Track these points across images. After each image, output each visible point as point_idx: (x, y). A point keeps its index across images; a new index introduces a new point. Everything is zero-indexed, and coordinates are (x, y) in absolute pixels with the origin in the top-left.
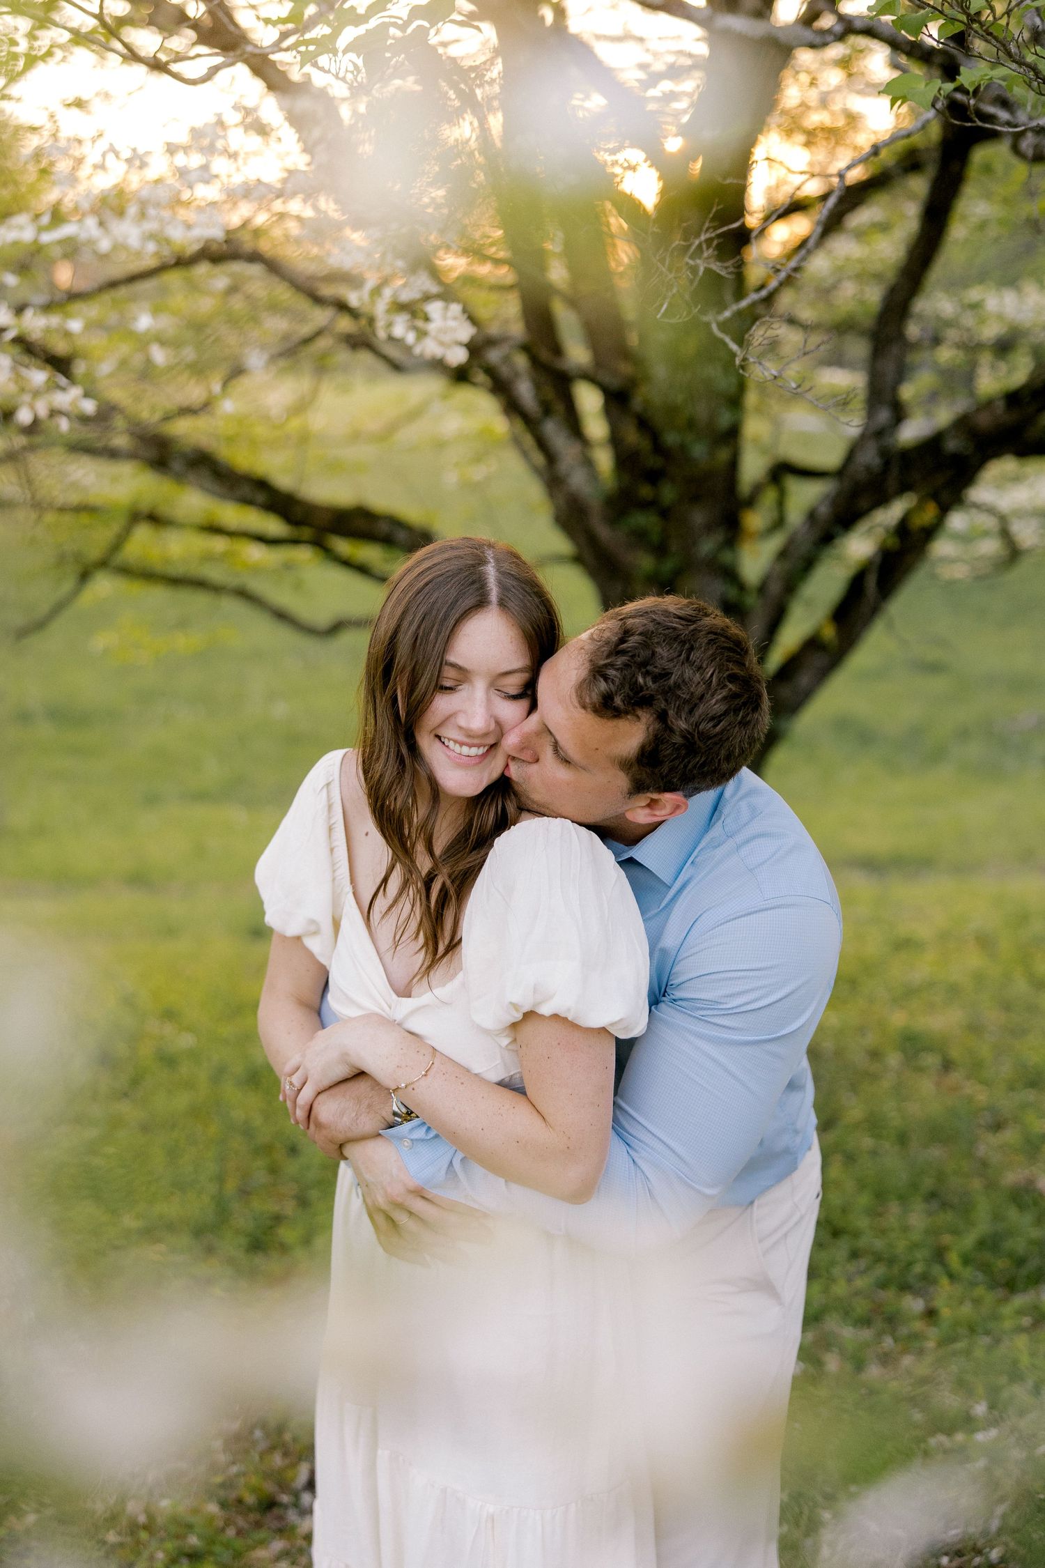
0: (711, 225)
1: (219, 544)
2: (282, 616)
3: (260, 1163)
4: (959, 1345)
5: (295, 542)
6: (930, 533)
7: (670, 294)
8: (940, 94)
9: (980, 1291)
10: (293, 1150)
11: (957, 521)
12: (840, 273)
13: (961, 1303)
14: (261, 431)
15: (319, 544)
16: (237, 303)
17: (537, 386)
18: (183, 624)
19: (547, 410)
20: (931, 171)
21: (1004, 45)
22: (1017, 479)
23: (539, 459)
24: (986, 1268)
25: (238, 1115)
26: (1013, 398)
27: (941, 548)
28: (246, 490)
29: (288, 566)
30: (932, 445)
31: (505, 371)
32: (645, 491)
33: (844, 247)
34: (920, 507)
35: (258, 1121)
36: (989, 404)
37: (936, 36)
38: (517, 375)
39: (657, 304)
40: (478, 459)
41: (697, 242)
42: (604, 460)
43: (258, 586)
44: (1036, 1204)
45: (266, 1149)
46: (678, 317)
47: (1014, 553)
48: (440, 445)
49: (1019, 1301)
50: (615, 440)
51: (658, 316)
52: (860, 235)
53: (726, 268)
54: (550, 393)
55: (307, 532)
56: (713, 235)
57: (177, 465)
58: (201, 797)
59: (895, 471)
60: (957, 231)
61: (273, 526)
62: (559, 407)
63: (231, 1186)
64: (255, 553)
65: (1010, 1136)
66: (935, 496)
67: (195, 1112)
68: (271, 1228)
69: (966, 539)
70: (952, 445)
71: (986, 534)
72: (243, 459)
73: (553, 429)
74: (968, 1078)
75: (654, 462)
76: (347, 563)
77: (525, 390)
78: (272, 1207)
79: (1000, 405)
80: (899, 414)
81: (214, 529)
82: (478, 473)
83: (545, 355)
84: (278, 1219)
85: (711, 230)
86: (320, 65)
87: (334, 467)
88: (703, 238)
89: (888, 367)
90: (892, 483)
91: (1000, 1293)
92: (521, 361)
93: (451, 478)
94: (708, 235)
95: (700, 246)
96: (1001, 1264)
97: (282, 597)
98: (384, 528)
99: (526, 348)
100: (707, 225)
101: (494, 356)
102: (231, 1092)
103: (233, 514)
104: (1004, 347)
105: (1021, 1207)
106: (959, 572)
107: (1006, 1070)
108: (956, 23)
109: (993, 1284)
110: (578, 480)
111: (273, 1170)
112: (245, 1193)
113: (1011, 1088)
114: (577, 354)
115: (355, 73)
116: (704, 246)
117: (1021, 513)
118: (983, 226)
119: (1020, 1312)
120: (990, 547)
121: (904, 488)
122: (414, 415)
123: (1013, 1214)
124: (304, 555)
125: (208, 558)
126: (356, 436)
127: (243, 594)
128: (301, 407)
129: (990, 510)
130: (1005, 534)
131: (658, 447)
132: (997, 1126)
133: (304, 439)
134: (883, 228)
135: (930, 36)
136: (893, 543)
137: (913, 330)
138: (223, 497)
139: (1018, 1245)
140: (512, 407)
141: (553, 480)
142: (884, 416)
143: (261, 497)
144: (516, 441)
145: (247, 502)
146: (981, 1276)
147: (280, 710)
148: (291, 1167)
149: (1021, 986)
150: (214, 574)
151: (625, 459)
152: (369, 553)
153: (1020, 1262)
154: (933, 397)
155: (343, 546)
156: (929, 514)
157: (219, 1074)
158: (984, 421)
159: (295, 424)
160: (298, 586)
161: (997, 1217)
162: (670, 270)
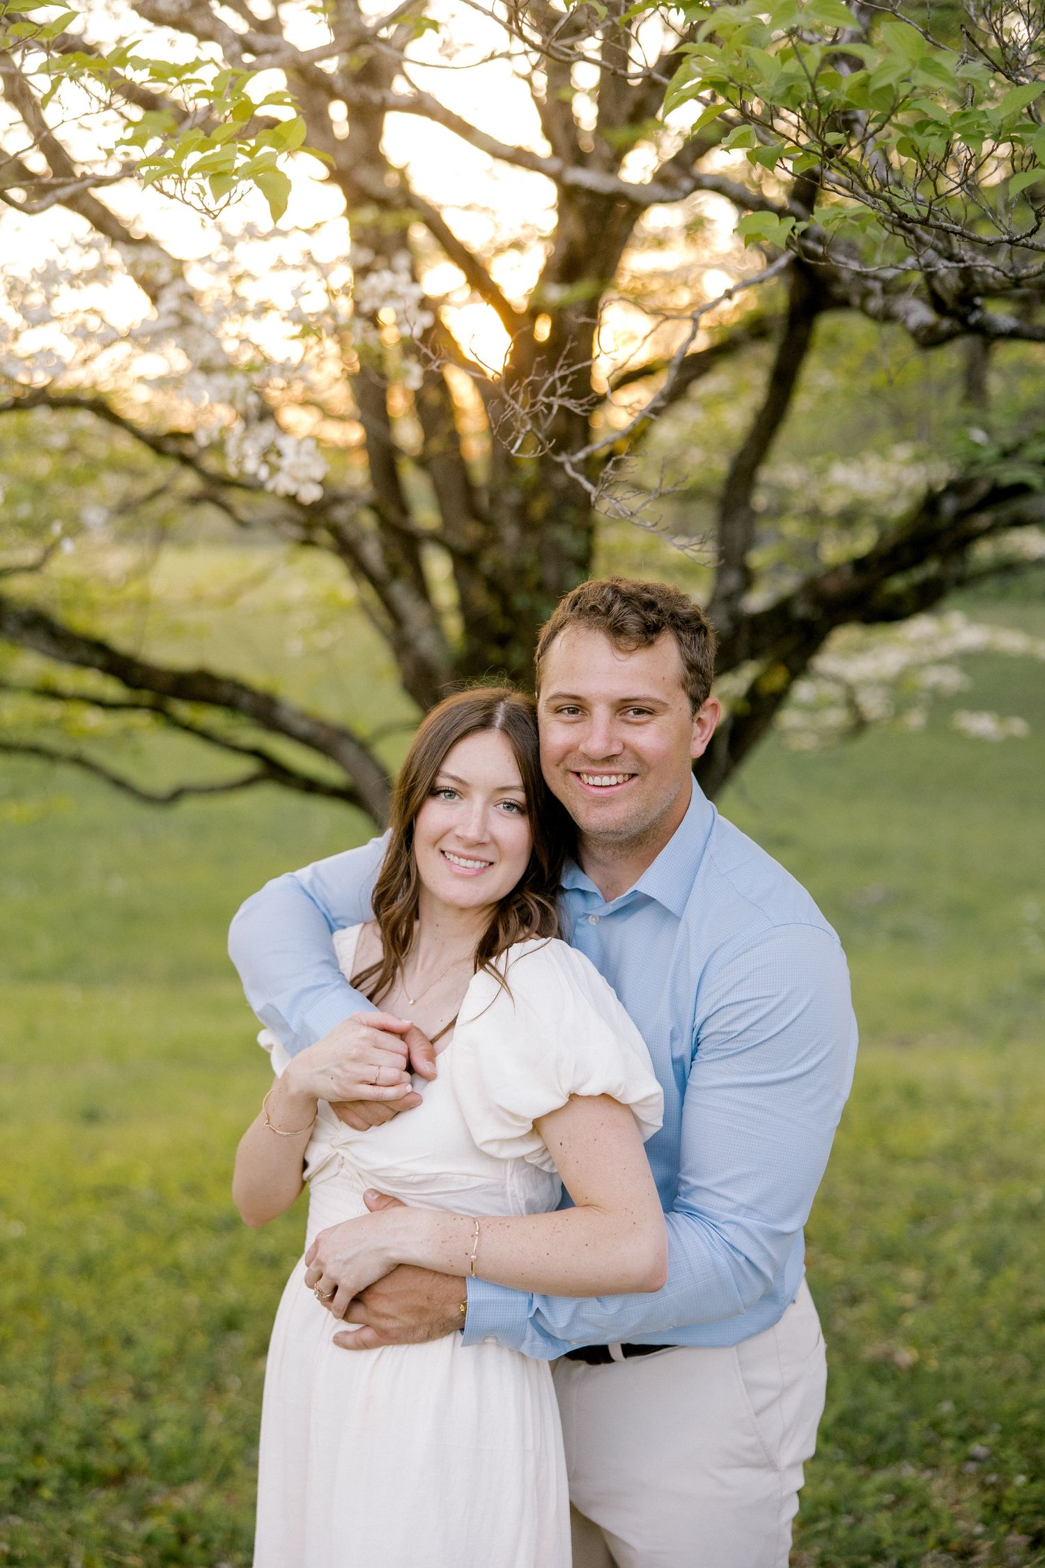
0: (566, 362)
1: (53, 710)
2: (120, 784)
3: (92, 1356)
4: (821, 1526)
5: (134, 706)
6: (778, 699)
7: (523, 431)
8: (794, 233)
9: (841, 1469)
10: (128, 1342)
11: (803, 691)
12: (686, 444)
13: (822, 1481)
14: (98, 594)
15: (158, 709)
16: (76, 463)
17: (385, 548)
18: (16, 794)
19: (395, 571)
20: (777, 338)
21: (859, 177)
22: (860, 649)
23: (386, 621)
24: (846, 1445)
25: (69, 1306)
26: (860, 564)
27: (788, 718)
28: (84, 653)
29: (127, 733)
30: (781, 609)
31: (351, 532)
32: (494, 655)
33: (688, 416)
34: (768, 672)
35: (91, 1312)
36: (835, 570)
37: (790, 169)
38: (364, 536)
39: (511, 437)
40: (323, 624)
41: (551, 380)
42: (453, 626)
43: (95, 753)
44: (895, 1377)
45: (102, 1341)
46: (532, 452)
47: (859, 725)
48: (285, 609)
49: (881, 1477)
50: (465, 606)
51: (513, 452)
52: (707, 405)
53: (581, 405)
54: (398, 555)
55: (146, 696)
56: (567, 372)
57: (10, 626)
58: (32, 976)
59: (745, 636)
60: (802, 403)
61: (112, 689)
62: (408, 570)
63: (62, 1378)
64: (93, 719)
65: (866, 1310)
66: (784, 661)
67: (23, 1305)
68: (103, 1423)
69: (812, 709)
70: (801, 609)
71: (832, 704)
72: (79, 621)
73: (400, 591)
74: (823, 1252)
75: (502, 625)
76: (188, 728)
77: (372, 552)
78: (106, 1401)
79: (848, 574)
80: (748, 579)
81: (51, 693)
82: (324, 639)
83: (392, 514)
84: (112, 1414)
85: (565, 367)
86: (165, 190)
87: (176, 631)
88: (557, 374)
89: (737, 530)
90: (742, 645)
91: (862, 1470)
92: (368, 521)
93: (295, 646)
94: (562, 373)
95: (554, 383)
96: (861, 1440)
97: (121, 765)
98: (226, 692)
99: (374, 507)
100: (561, 362)
101: (340, 514)
102: (62, 1281)
103: (70, 678)
104: (849, 518)
105: (882, 1381)
106: (807, 742)
107: (861, 1243)
108: (811, 154)
109: (854, 1462)
110: (426, 644)
111: (108, 1362)
112: (77, 1386)
113: (867, 1260)
114: (425, 515)
115: (201, 195)
116: (558, 384)
117: (868, 683)
118: (826, 396)
119: (881, 1490)
120: (836, 717)
121: (753, 654)
122: (258, 580)
123: (873, 1388)
124: (141, 720)
125: (44, 724)
126: (198, 600)
127: (80, 761)
128: (141, 571)
129: (836, 680)
130: (851, 704)
131: (507, 610)
132: (854, 1300)
133: (144, 603)
134: (730, 397)
135: (785, 169)
136: (744, 707)
137: (761, 500)
138: (59, 658)
139: (878, 1420)
140: (359, 568)
141: (401, 645)
142: (733, 580)
143: (99, 659)
144: (364, 607)
145: (84, 664)
146: (841, 1454)
147: (117, 886)
148: (127, 1359)
149: (873, 1160)
150: (49, 740)
151: (474, 623)
152: (212, 718)
153: (880, 1438)
154: (779, 567)
155: (183, 710)
156: (777, 679)
157: (49, 1265)
158: (832, 586)
159: (134, 589)
160: (137, 753)
161: (856, 1392)
162: (523, 407)
